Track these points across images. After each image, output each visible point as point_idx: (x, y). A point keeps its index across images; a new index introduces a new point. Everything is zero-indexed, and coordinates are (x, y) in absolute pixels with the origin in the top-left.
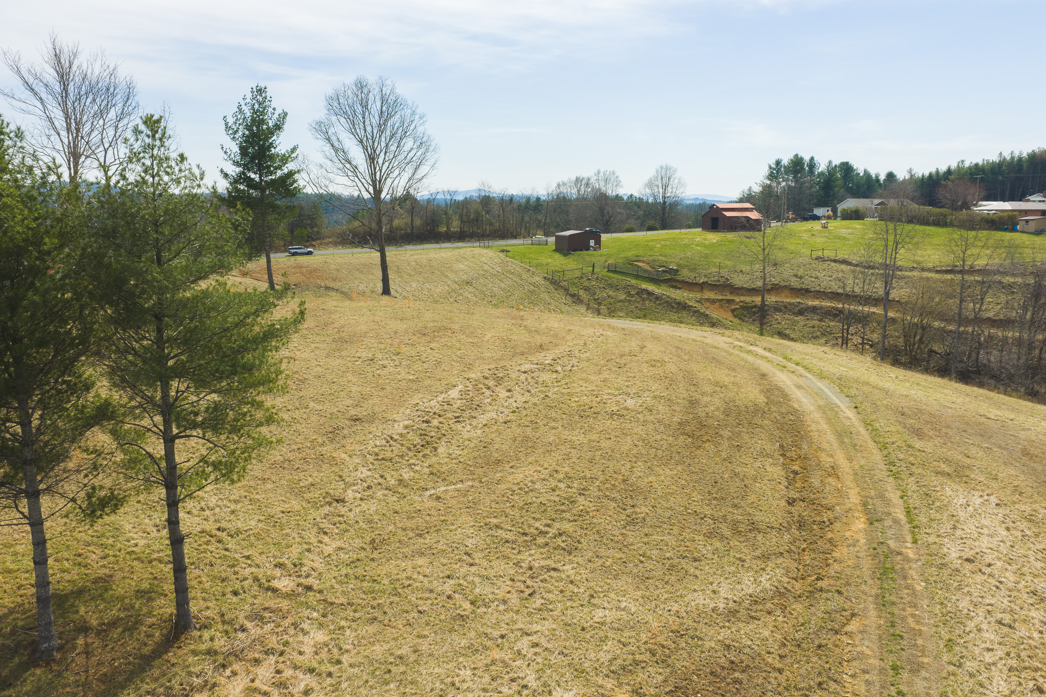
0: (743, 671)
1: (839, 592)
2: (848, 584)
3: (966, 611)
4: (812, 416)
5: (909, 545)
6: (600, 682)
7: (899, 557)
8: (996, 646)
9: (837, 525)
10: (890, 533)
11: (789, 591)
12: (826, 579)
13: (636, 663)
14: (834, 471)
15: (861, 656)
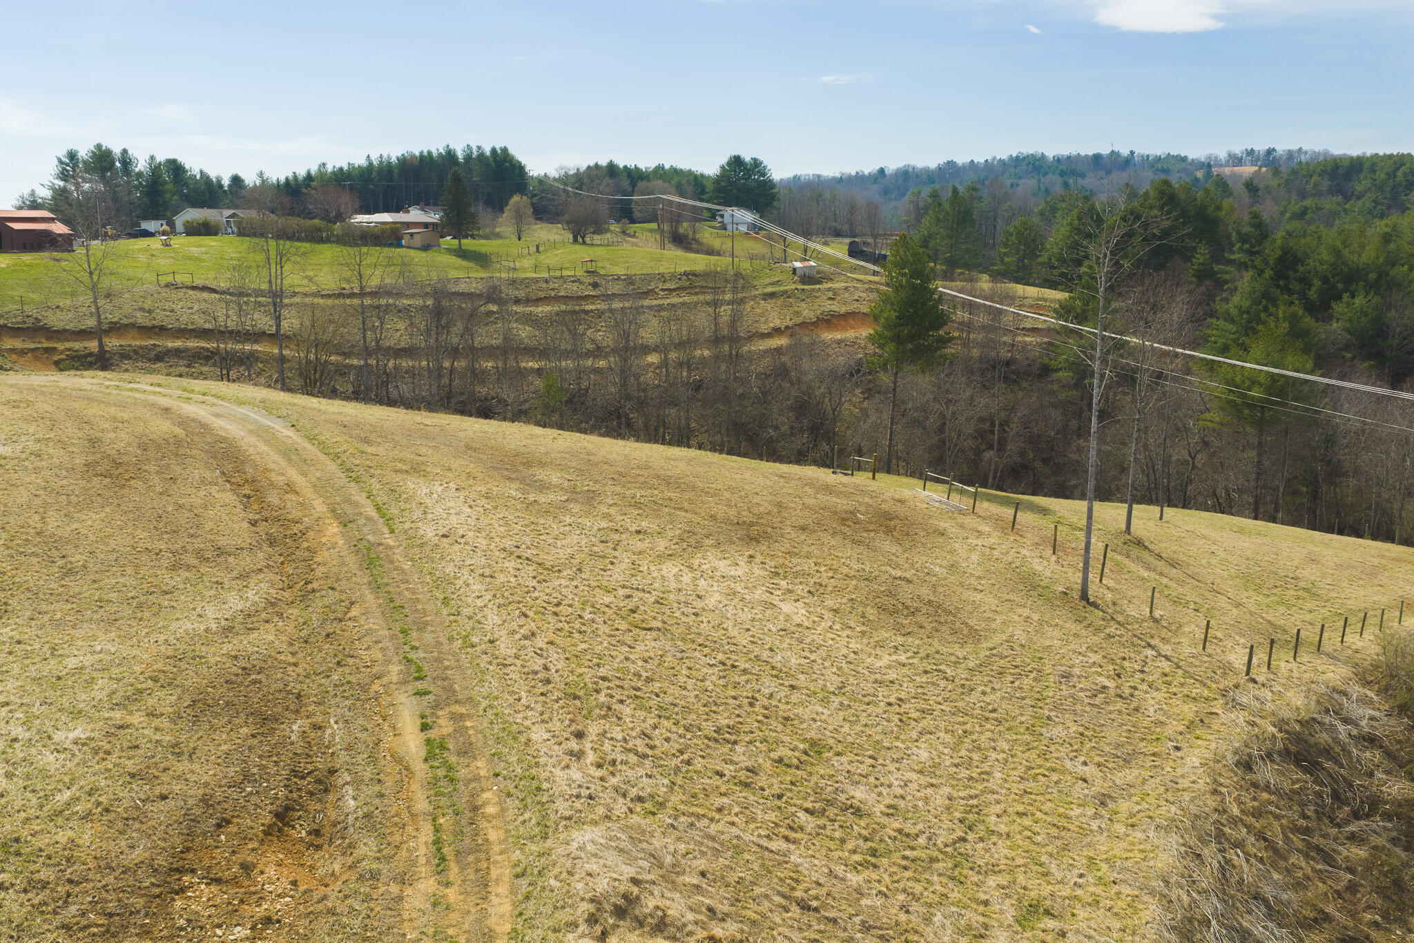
0: (259, 673)
1: (333, 589)
2: (338, 580)
3: (453, 574)
4: (245, 440)
5: (387, 536)
6: (107, 715)
7: (381, 548)
8: (484, 593)
9: (311, 534)
10: (366, 530)
11: (280, 600)
12: (314, 581)
13: (141, 692)
14: (290, 488)
15: (369, 632)
